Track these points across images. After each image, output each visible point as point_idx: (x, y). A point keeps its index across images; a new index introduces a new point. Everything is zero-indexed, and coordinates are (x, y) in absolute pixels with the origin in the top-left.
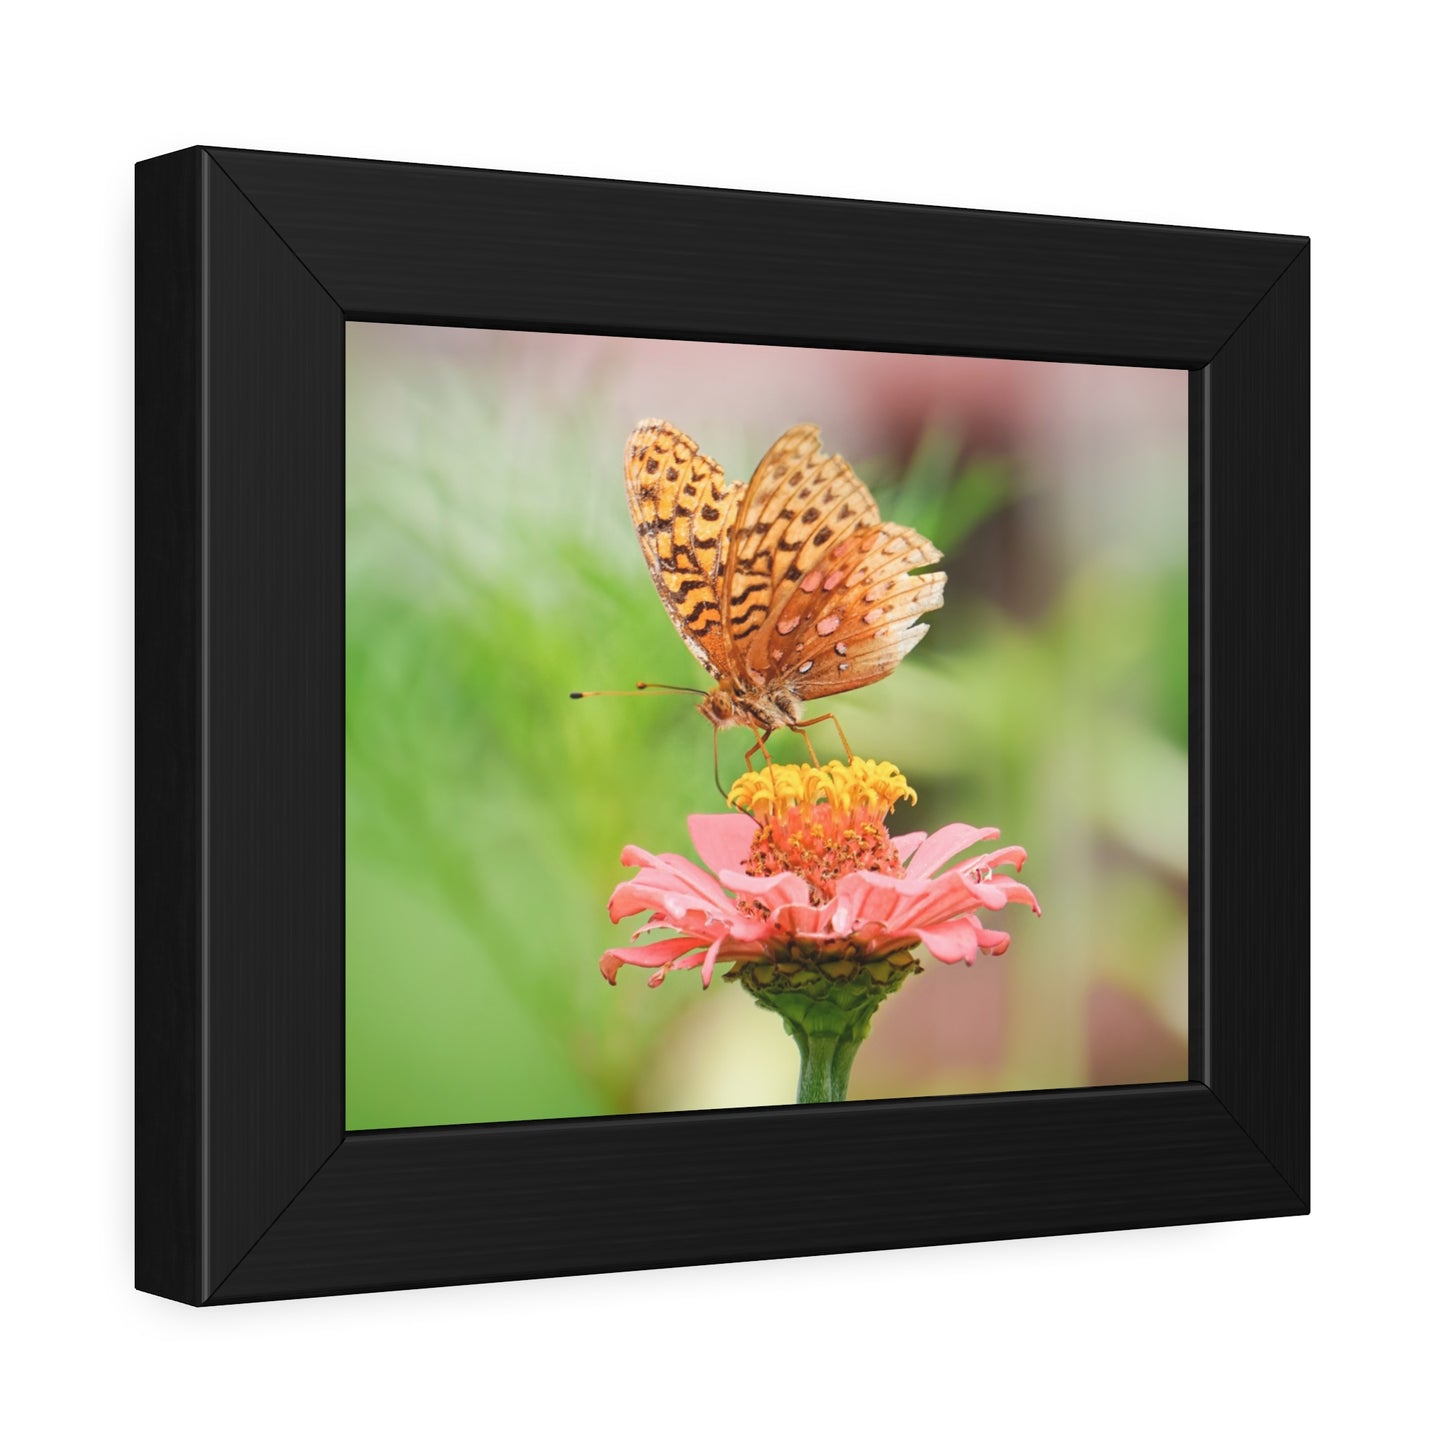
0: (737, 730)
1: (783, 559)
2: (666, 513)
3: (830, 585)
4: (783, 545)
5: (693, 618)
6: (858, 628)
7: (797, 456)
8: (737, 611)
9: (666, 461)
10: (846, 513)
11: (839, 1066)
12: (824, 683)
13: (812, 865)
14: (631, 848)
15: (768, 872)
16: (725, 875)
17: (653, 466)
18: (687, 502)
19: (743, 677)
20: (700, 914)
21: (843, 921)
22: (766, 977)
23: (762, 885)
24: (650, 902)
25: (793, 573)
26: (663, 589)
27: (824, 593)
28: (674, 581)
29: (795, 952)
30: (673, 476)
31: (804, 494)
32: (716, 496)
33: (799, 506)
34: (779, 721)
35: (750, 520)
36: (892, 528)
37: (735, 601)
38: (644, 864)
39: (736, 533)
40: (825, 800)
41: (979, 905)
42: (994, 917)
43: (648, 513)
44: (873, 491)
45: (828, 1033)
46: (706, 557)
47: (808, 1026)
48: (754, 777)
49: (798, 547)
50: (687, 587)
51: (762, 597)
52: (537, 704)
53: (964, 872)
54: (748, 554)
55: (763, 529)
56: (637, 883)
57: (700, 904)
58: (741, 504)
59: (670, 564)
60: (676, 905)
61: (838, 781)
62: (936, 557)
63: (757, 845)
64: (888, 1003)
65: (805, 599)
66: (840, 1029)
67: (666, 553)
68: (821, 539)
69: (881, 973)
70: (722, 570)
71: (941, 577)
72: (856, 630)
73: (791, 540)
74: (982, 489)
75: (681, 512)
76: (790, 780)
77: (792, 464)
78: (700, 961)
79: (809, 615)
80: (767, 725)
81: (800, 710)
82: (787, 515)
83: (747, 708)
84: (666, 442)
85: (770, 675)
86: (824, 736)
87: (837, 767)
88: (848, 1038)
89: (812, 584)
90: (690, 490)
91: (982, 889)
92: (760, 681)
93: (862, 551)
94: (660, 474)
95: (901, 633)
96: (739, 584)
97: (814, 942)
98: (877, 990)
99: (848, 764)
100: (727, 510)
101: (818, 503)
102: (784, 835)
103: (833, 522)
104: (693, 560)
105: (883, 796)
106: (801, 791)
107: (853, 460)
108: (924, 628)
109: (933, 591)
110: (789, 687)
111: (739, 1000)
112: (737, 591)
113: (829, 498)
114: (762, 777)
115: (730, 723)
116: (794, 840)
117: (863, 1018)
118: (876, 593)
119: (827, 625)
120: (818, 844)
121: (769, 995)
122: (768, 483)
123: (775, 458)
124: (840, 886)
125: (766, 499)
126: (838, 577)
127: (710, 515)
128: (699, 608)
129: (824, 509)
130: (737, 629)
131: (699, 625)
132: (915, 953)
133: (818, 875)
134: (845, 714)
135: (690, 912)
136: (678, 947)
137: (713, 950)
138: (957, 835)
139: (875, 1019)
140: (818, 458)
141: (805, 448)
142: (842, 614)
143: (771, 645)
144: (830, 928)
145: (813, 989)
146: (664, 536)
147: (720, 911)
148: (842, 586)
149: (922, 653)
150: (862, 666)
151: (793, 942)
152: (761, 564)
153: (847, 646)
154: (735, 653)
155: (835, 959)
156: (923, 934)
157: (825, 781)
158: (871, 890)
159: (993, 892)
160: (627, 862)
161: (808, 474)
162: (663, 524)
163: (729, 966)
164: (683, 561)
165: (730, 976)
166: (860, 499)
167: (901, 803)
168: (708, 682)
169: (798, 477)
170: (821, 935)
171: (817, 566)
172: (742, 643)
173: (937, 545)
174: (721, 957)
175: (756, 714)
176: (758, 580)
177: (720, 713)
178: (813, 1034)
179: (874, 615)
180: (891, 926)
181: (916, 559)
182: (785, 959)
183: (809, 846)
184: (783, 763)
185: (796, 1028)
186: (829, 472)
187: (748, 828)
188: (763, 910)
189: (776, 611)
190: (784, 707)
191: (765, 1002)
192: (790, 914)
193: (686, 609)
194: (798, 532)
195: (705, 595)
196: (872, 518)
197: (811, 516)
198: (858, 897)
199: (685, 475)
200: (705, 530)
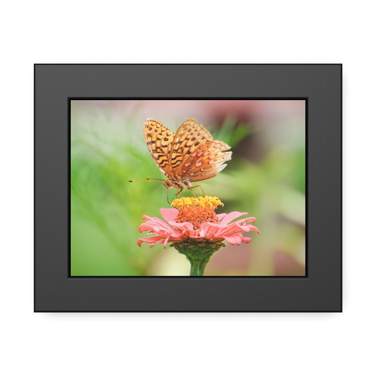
0: (173, 189)
1: (186, 150)
2: (154, 139)
3: (199, 155)
4: (186, 146)
5: (161, 163)
6: (207, 165)
7: (190, 125)
8: (173, 162)
9: (154, 128)
10: (203, 138)
11: (202, 268)
12: (197, 178)
13: (194, 220)
14: (145, 216)
15: (182, 222)
16: (170, 222)
17: (151, 129)
18: (160, 137)
19: (175, 177)
20: (164, 231)
21: (202, 234)
22: (181, 246)
23: (180, 225)
24: (150, 228)
25: (189, 152)
26: (153, 157)
27: (197, 157)
28: (156, 155)
29: (189, 241)
30: (156, 131)
31: (192, 134)
32: (168, 135)
33: (190, 137)
34: (185, 187)
35: (177, 140)
36: (216, 141)
37: (173, 159)
38: (148, 219)
39: (173, 144)
40: (198, 205)
41: (242, 231)
42: (245, 234)
43: (149, 140)
44: (211, 133)
45: (198, 260)
46: (165, 150)
47: (193, 258)
48: (178, 200)
49: (190, 146)
50: (160, 156)
51: (180, 158)
52: (120, 183)
53: (238, 223)
54: (176, 148)
55: (180, 142)
56: (146, 224)
57: (163, 229)
58: (174, 137)
59: (155, 151)
60: (157, 229)
61: (201, 201)
62: (229, 148)
63: (179, 216)
64: (215, 254)
65: (192, 159)
66: (202, 259)
67: (154, 148)
68: (196, 144)
69: (214, 246)
70: (169, 152)
71: (231, 153)
72: (207, 166)
73: (188, 145)
74: (242, 132)
75: (158, 139)
76: (188, 201)
77: (188, 127)
78: (163, 242)
79: (193, 162)
80: (182, 188)
81: (191, 184)
82: (187, 139)
83: (176, 184)
84: (154, 123)
85: (182, 176)
86: (197, 190)
87: (201, 198)
88: (204, 261)
89: (194, 155)
90: (161, 134)
91: (242, 227)
92: (180, 178)
93: (208, 147)
94: (153, 131)
95: (219, 166)
96: (174, 155)
97: (195, 239)
98: (212, 250)
99: (204, 197)
100: (171, 139)
101: (196, 136)
102: (186, 213)
103: (200, 141)
104: (161, 150)
105: (214, 205)
106: (191, 203)
107: (206, 126)
108: (226, 165)
109: (229, 156)
110: (187, 179)
111: (174, 251)
112: (173, 157)
113: (199, 135)
114: (181, 200)
115: (171, 187)
116: (189, 215)
117: (208, 257)
118: (212, 157)
119: (198, 165)
120: (196, 216)
121: (182, 251)
122: (182, 132)
123: (184, 126)
124: (202, 225)
125: (181, 136)
126: (201, 153)
127: (166, 140)
128: (163, 161)
129: (197, 138)
130: (173, 166)
131: (163, 165)
132: (223, 242)
133: (195, 223)
134: (203, 185)
135: (160, 231)
136: (157, 239)
137: (167, 240)
138: (235, 214)
139: (211, 257)
140: (196, 126)
141: (192, 123)
142: (203, 162)
143: (183, 169)
144: (199, 235)
145: (194, 249)
146: (154, 145)
147: (168, 230)
148: (202, 155)
149: (225, 171)
150: (208, 174)
151: (189, 238)
152: (180, 151)
153: (204, 169)
154: (173, 171)
155: (200, 242)
156: (225, 238)
157: (198, 201)
158: (210, 227)
159: (246, 228)
160: (144, 219)
161: (193, 130)
162: (153, 142)
163: (171, 243)
164: (159, 150)
165: (171, 246)
166: (208, 135)
167: (219, 206)
168: (166, 178)
169: (190, 130)
170: (196, 237)
171: (195, 151)
172: (174, 169)
173: (229, 145)
174: (169, 241)
175: (178, 185)
176: (179, 154)
177: (169, 185)
178: (194, 260)
179: (211, 162)
180: (216, 235)
181: (223, 148)
182: (187, 242)
183: (193, 216)
184: (186, 197)
185: (190, 258)
186: (199, 129)
187: (177, 212)
188: (180, 230)
189: (184, 162)
190: (186, 184)
191: (181, 252)
192: (188, 232)
193: (160, 161)
194: (190, 143)
195: (165, 158)
196: (211, 139)
197: (194, 139)
198: (207, 228)
199: (159, 130)
200: (165, 143)
